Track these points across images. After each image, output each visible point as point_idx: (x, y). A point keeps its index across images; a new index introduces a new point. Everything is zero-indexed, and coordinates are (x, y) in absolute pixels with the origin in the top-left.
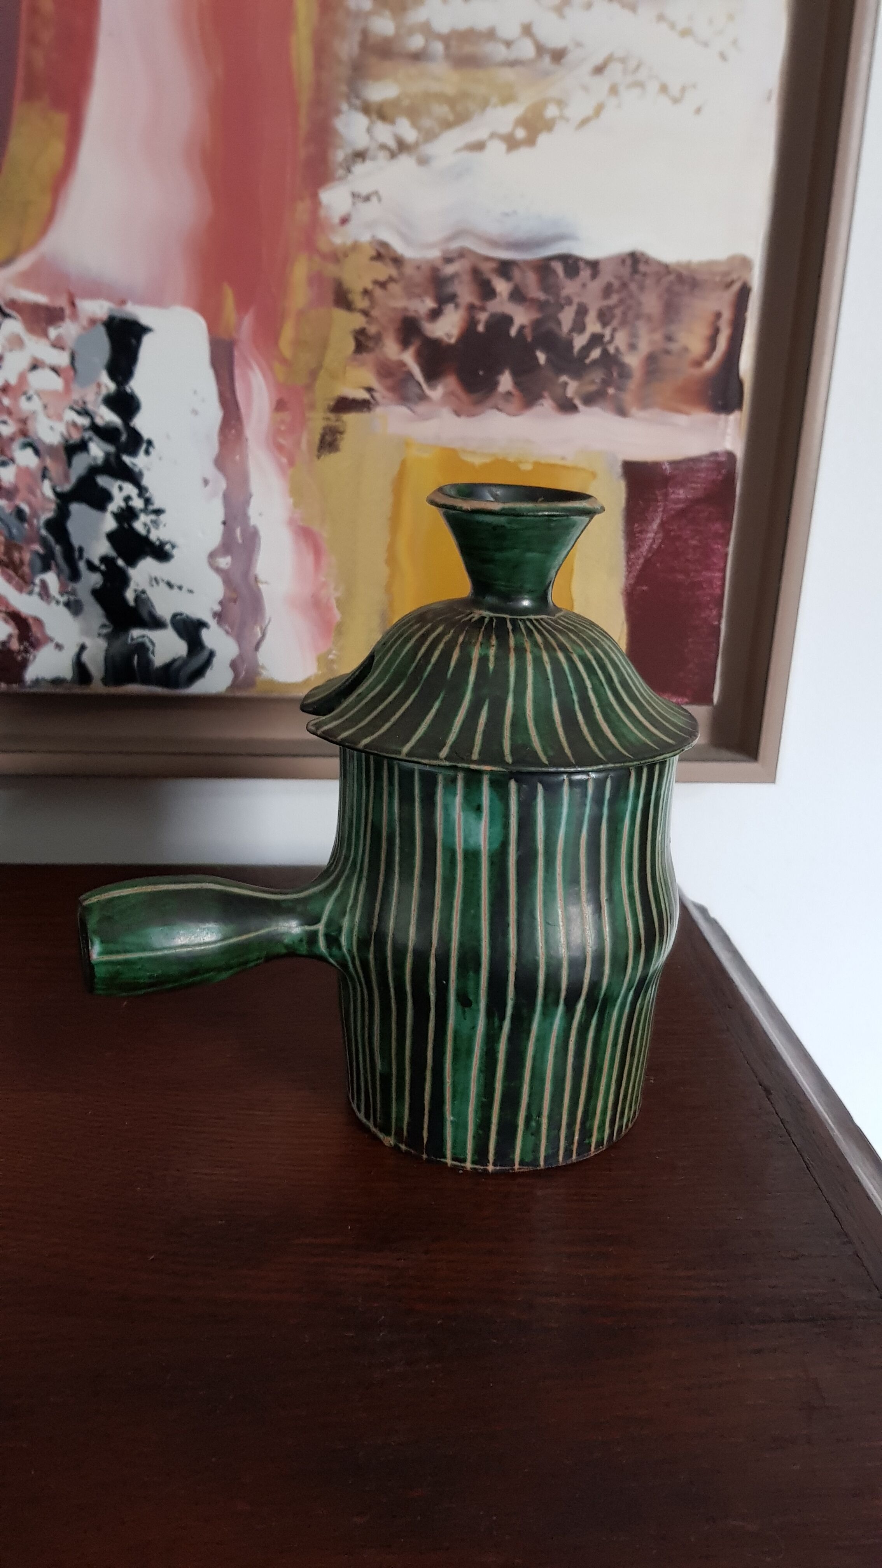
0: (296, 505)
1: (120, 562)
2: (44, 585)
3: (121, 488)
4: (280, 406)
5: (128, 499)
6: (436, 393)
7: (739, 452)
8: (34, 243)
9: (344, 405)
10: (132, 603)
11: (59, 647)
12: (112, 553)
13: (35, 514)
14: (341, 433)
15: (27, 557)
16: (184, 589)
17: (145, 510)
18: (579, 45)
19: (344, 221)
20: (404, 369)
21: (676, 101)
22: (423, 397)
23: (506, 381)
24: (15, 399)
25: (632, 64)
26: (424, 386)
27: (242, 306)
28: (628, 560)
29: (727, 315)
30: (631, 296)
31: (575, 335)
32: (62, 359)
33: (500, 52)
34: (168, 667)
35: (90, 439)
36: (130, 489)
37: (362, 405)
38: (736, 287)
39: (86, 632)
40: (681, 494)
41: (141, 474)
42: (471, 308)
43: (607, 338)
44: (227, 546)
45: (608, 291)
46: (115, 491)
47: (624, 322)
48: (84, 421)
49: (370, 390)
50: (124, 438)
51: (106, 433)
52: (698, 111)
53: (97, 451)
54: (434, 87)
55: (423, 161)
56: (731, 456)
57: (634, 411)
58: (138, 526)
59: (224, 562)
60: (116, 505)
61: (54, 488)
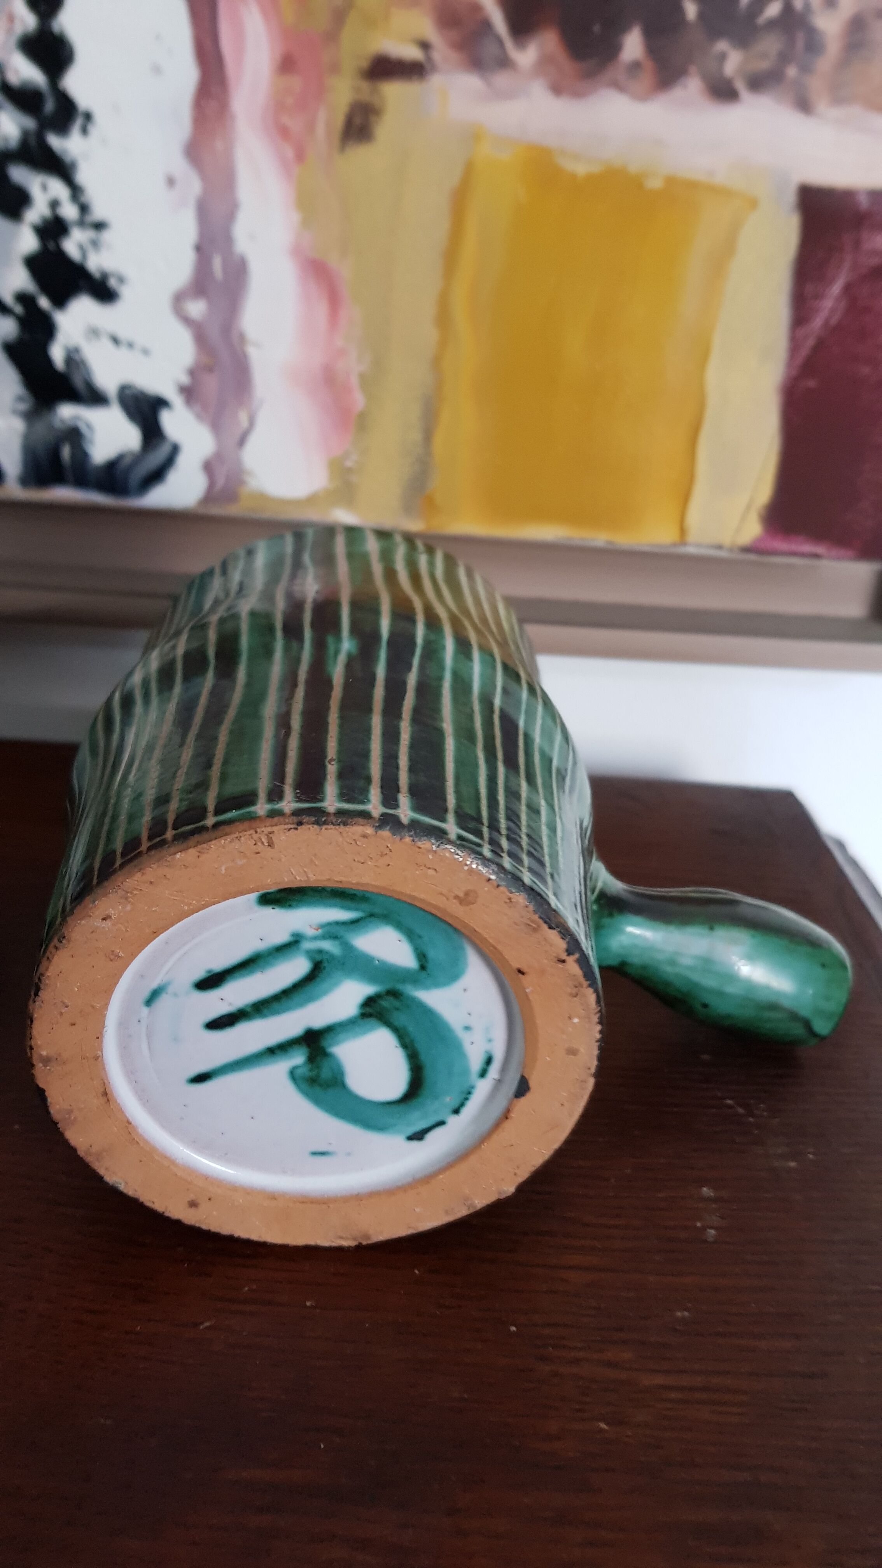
0: (306, 227)
1: (44, 302)
3: (44, 188)
4: (287, 64)
5: (54, 204)
6: (526, 56)
9: (383, 69)
10: (60, 366)
12: (33, 288)
14: (378, 113)
16: (136, 348)
17: (81, 222)
20: (480, 18)
22: (504, 63)
23: (633, 44)
26: (509, 43)
28: (793, 338)
34: (112, 465)
35: (1, 107)
36: (58, 188)
37: (411, 71)
41: (73, 167)
44: (201, 284)
46: (35, 191)
49: (425, 46)
50: (49, 106)
51: (23, 98)
53: (9, 125)
57: (822, 106)
58: (72, 246)
59: (197, 308)
60: (37, 212)
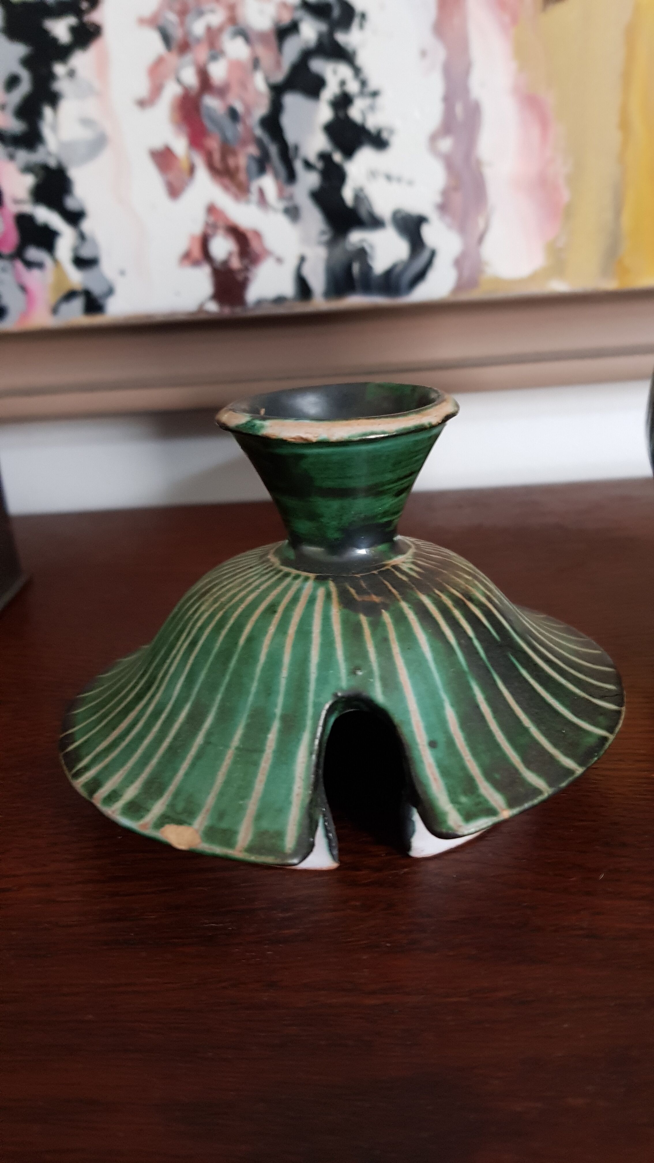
0: (520, 69)
1: (337, 157)
2: (261, 193)
3: (335, 72)
5: (343, 83)
10: (350, 203)
11: (279, 260)
12: (329, 148)
13: (248, 110)
15: (243, 161)
16: (404, 181)
17: (362, 93)
34: (388, 274)
35: (302, 19)
36: (344, 71)
39: (305, 241)
41: (354, 53)
44: (447, 126)
46: (329, 75)
50: (336, 12)
51: (319, 10)
53: (309, 31)
58: (355, 112)
59: (446, 144)
60: (330, 91)
61: (267, 79)
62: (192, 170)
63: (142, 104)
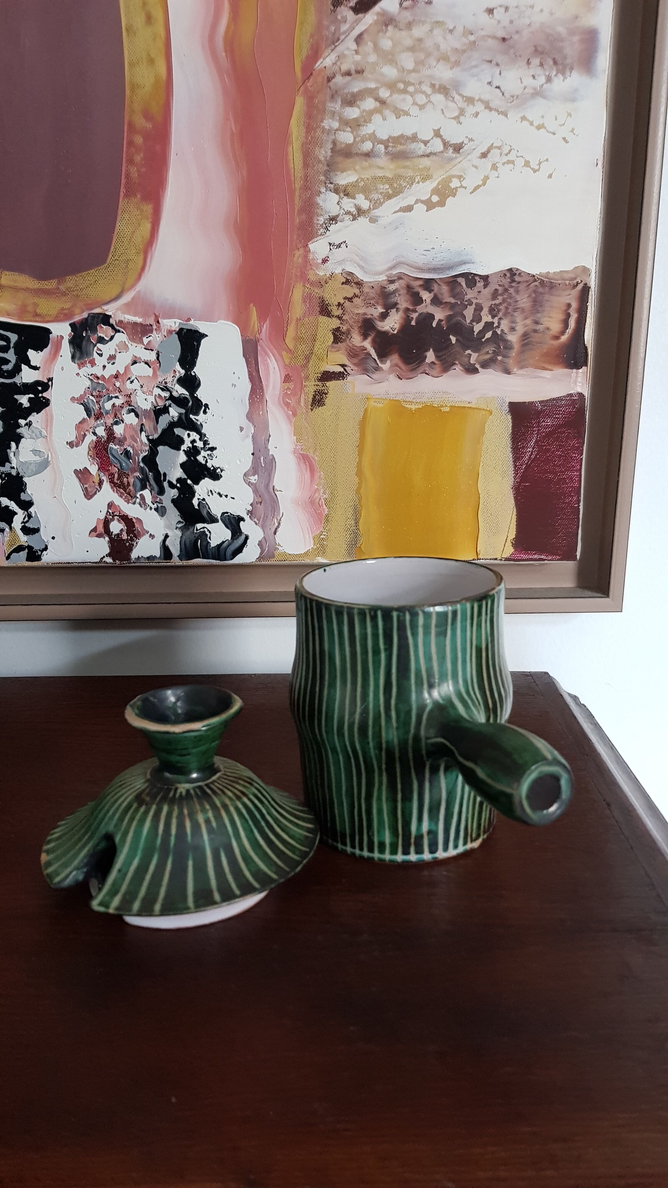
0: (298, 440)
1: (189, 482)
2: (143, 498)
3: (189, 435)
4: (287, 379)
5: (193, 442)
6: (386, 366)
7: (586, 392)
8: (133, 286)
9: (327, 376)
10: (197, 507)
11: (152, 536)
12: (184, 476)
13: (136, 454)
14: (326, 394)
15: (131, 480)
16: (229, 497)
17: (204, 448)
18: (471, 140)
19: (325, 261)
20: (365, 351)
21: (535, 171)
23: (430, 356)
24: (124, 383)
25: (506, 150)
26: (378, 362)
27: (262, 318)
28: (515, 466)
29: (574, 305)
30: (511, 297)
31: (474, 324)
32: (151, 356)
33: (421, 148)
34: (219, 546)
35: (170, 406)
36: (194, 436)
37: (340, 376)
38: (580, 287)
39: (168, 527)
40: (549, 422)
41: (201, 426)
42: (407, 310)
43: (496, 325)
44: (255, 469)
45: (495, 294)
46: (185, 437)
47: (506, 314)
48: (166, 394)
49: (343, 366)
50: (190, 404)
51: (179, 401)
52: (550, 176)
53: (174, 412)
54: (380, 173)
55: (373, 220)
56: (581, 395)
57: (515, 370)
58: (200, 458)
59: (254, 479)
60: (186, 446)
61: (147, 437)
62: (101, 483)
63: (71, 444)
